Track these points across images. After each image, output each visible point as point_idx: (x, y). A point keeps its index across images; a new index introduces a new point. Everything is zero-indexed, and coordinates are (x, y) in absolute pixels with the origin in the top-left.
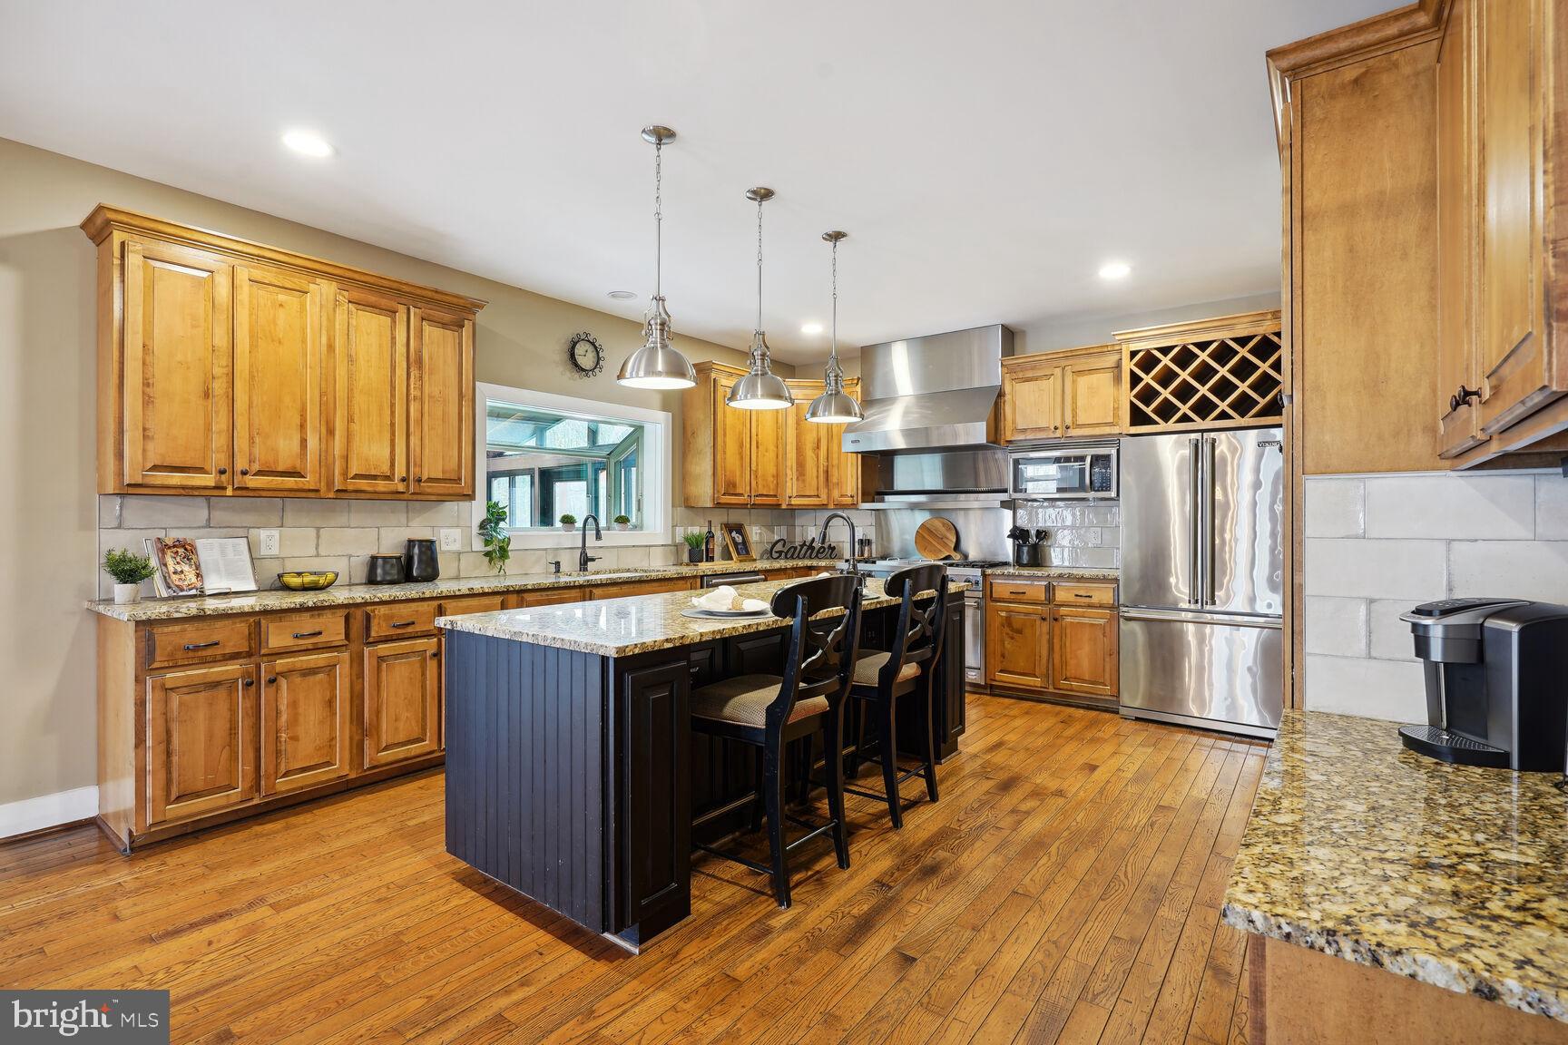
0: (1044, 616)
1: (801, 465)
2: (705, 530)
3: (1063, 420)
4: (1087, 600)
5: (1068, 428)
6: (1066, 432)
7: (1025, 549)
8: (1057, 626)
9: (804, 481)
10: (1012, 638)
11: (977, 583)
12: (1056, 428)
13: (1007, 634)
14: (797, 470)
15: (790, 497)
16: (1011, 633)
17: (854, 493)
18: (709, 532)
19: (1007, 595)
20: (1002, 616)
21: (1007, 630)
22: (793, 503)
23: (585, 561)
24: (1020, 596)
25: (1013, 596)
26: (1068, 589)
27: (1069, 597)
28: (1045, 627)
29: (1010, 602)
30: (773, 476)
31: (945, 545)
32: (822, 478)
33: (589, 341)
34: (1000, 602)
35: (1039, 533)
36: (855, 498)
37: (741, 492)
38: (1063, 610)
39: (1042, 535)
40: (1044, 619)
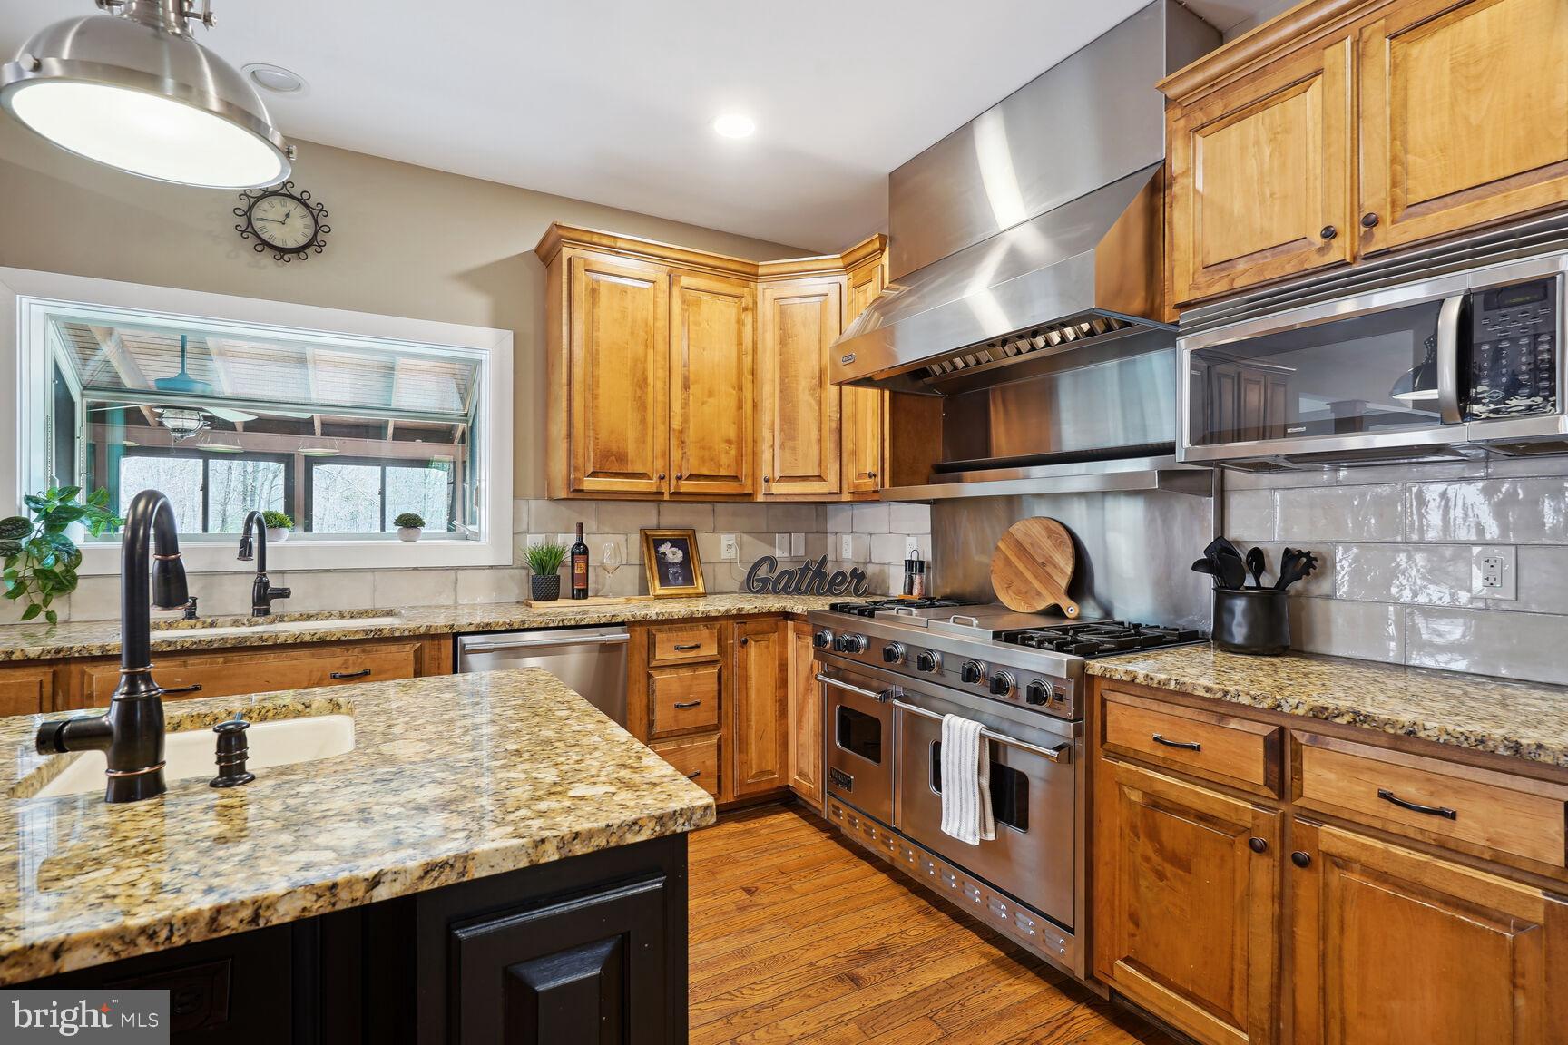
0: (1260, 839)
1: (789, 420)
2: (572, 540)
3: (1356, 204)
4: (1434, 824)
5: (1371, 222)
6: (1367, 238)
7: (1240, 605)
8: (1306, 886)
9: (794, 449)
10: (1161, 876)
11: (1060, 698)
12: (1329, 234)
13: (1147, 859)
14: (782, 430)
15: (767, 480)
16: (1155, 858)
17: (875, 469)
18: (580, 544)
19: (1145, 746)
20: (1131, 803)
21: (1145, 846)
22: (774, 491)
23: (264, 598)
24: (1183, 757)
25: (1161, 752)
26: (1353, 768)
27: (1358, 795)
28: (1263, 874)
29: (1157, 768)
30: (729, 442)
31: (1048, 580)
32: (830, 445)
33: (291, 196)
34: (1125, 758)
35: (1290, 556)
36: (879, 479)
37: (641, 470)
38: (1333, 838)
39: (1301, 564)
40: (1261, 849)
